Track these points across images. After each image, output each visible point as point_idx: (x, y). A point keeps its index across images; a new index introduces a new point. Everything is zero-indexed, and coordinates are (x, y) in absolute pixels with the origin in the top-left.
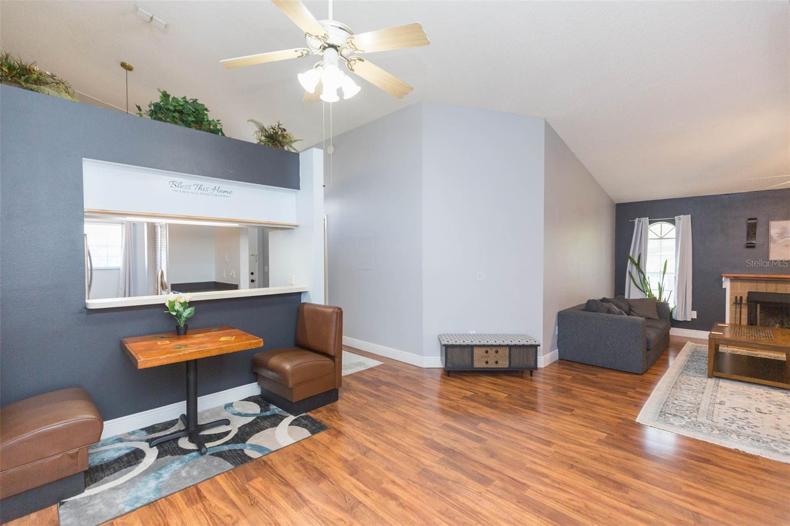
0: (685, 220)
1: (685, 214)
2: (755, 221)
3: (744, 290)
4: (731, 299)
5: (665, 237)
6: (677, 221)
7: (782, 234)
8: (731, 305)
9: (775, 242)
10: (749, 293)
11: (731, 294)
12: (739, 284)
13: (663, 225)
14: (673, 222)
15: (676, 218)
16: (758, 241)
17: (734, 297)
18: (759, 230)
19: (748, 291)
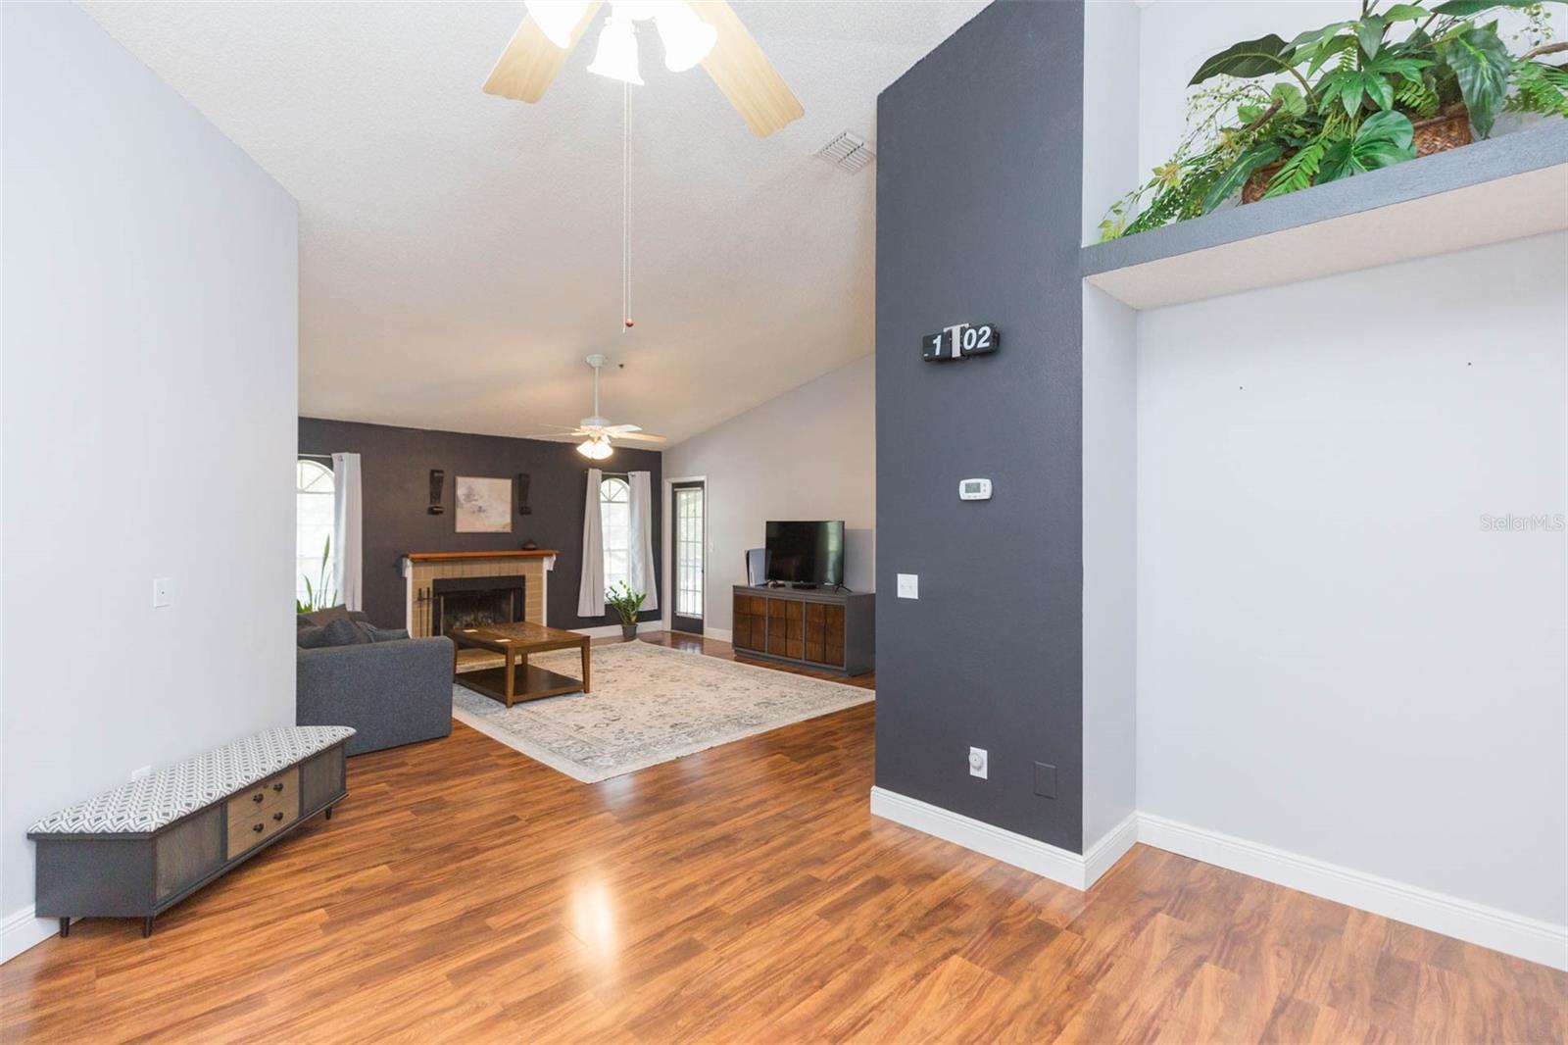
0: (350, 463)
1: (350, 452)
2: (440, 475)
3: (430, 575)
4: (413, 592)
5: (309, 490)
6: (336, 462)
7: (469, 496)
8: (414, 603)
9: (462, 507)
10: (435, 581)
11: (414, 584)
12: (422, 569)
13: (304, 465)
14: (330, 464)
15: (335, 456)
16: (443, 503)
17: (417, 591)
18: (445, 486)
19: (432, 578)
